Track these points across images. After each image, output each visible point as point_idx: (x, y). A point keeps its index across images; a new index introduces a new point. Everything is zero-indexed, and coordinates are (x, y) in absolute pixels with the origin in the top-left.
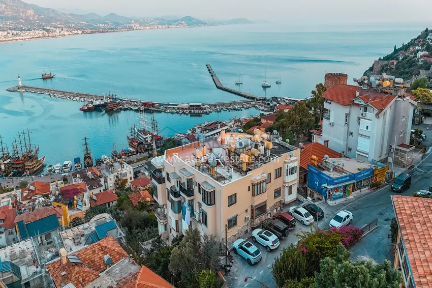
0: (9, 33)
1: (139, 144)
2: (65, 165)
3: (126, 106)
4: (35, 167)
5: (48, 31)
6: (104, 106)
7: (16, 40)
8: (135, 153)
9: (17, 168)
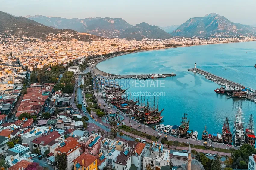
0: (217, 39)
1: (227, 135)
2: (166, 128)
3: (250, 97)
4: (153, 121)
5: (240, 38)
6: (231, 92)
7: (219, 43)
8: (221, 141)
9: (145, 117)
